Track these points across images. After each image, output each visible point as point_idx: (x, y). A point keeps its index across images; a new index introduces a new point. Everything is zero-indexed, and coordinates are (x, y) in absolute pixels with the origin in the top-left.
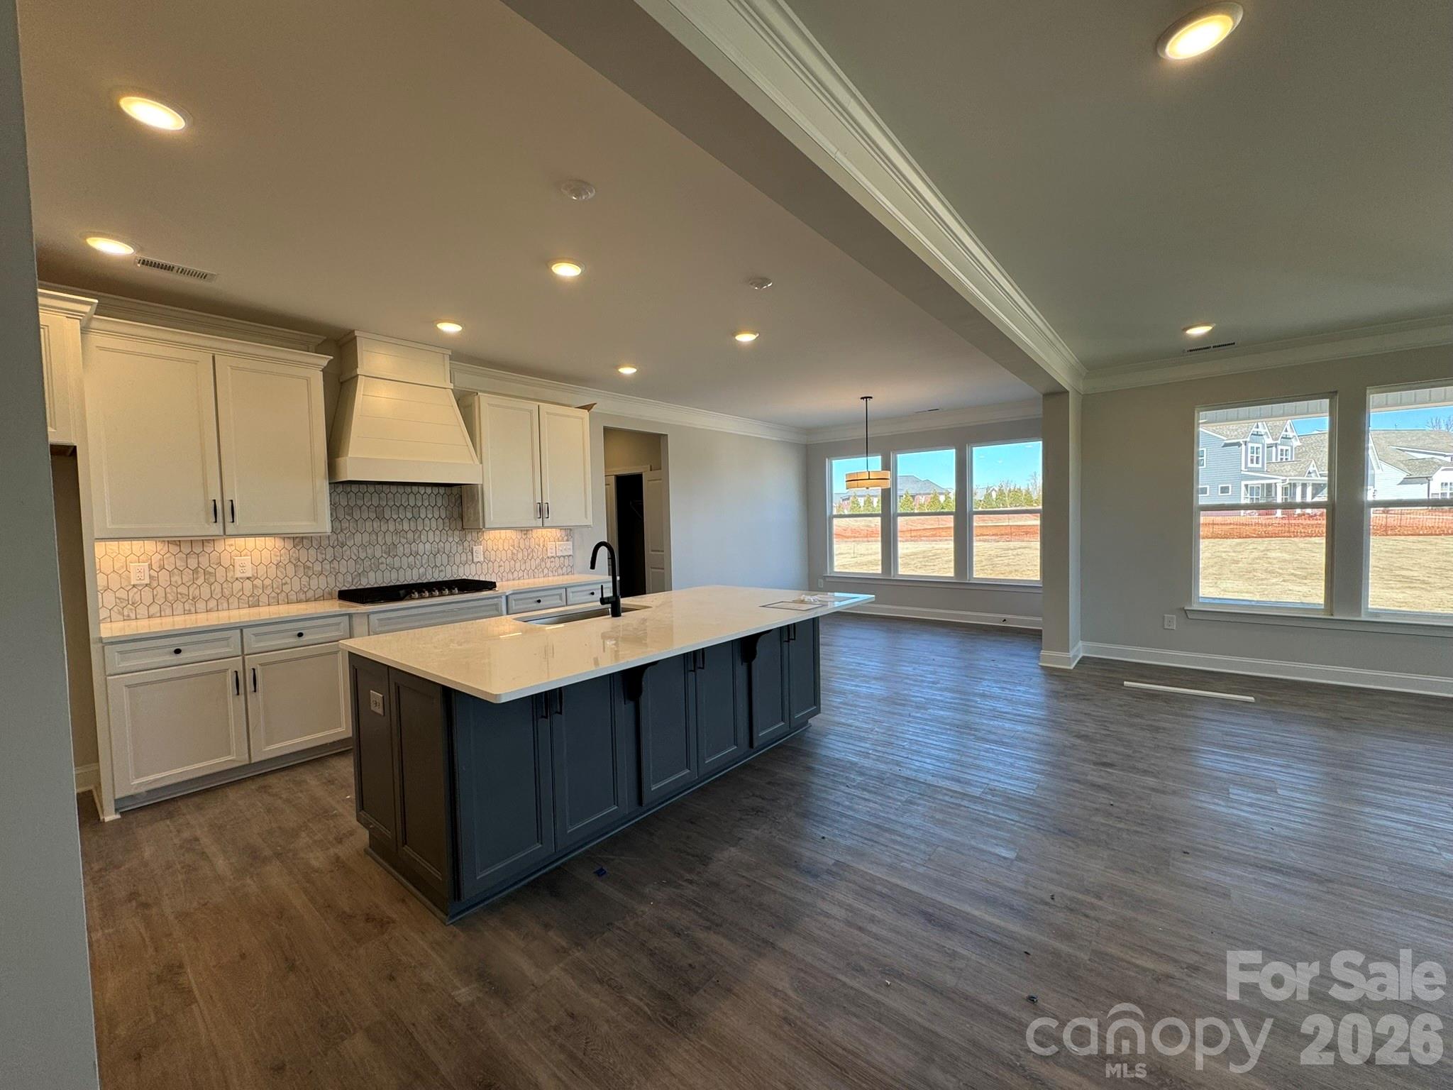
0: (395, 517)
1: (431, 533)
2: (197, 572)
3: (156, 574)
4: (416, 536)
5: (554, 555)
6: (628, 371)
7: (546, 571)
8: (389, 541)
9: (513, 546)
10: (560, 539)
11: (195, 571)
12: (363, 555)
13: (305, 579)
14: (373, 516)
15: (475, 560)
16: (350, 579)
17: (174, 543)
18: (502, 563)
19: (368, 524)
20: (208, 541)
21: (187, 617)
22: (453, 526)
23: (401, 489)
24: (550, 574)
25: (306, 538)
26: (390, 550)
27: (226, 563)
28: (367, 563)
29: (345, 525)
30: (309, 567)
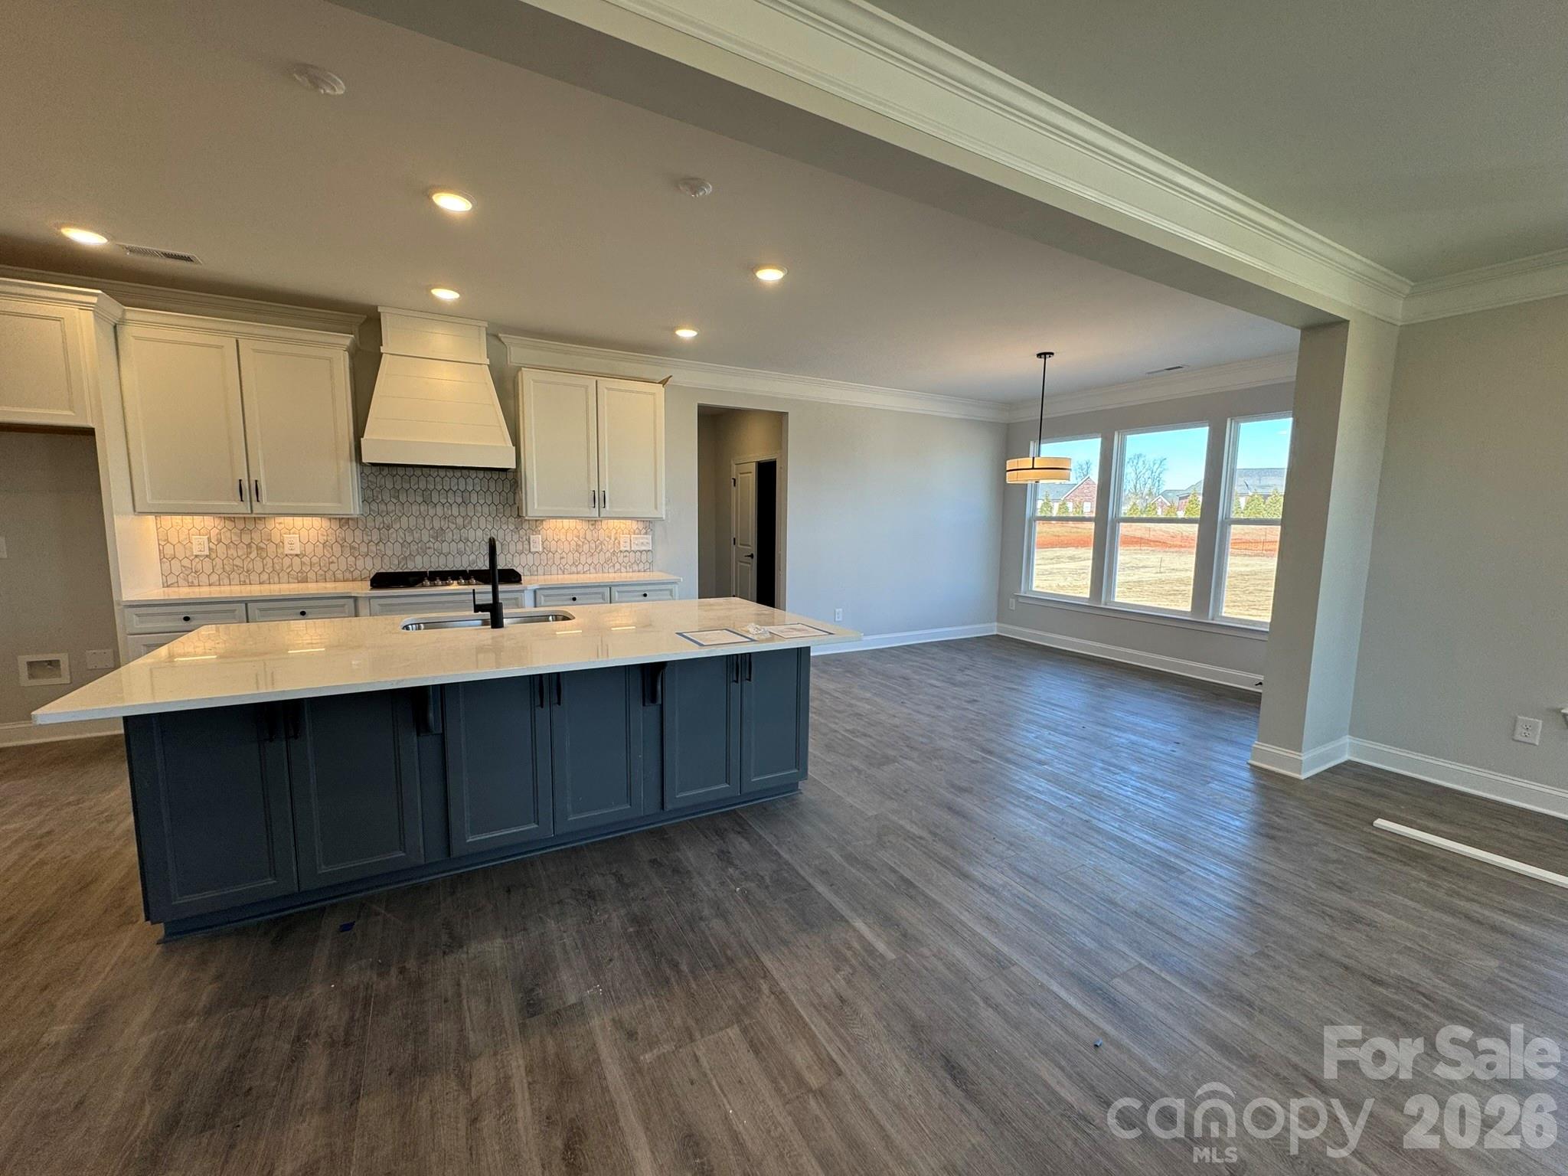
0: (443, 501)
1: (482, 520)
2: (251, 547)
3: (214, 547)
4: (466, 522)
5: (628, 549)
6: (686, 334)
7: (617, 566)
8: (437, 526)
9: (578, 537)
10: (637, 531)
11: (249, 546)
12: (409, 539)
13: (351, 559)
14: (419, 499)
15: (533, 550)
16: (396, 562)
17: (229, 519)
18: (564, 555)
19: (415, 508)
20: (260, 519)
21: (243, 587)
22: (508, 513)
23: (450, 473)
24: (623, 569)
25: (352, 519)
26: (438, 535)
27: (276, 539)
28: (414, 547)
29: (391, 507)
30: (354, 548)
